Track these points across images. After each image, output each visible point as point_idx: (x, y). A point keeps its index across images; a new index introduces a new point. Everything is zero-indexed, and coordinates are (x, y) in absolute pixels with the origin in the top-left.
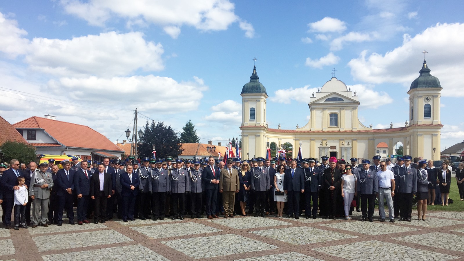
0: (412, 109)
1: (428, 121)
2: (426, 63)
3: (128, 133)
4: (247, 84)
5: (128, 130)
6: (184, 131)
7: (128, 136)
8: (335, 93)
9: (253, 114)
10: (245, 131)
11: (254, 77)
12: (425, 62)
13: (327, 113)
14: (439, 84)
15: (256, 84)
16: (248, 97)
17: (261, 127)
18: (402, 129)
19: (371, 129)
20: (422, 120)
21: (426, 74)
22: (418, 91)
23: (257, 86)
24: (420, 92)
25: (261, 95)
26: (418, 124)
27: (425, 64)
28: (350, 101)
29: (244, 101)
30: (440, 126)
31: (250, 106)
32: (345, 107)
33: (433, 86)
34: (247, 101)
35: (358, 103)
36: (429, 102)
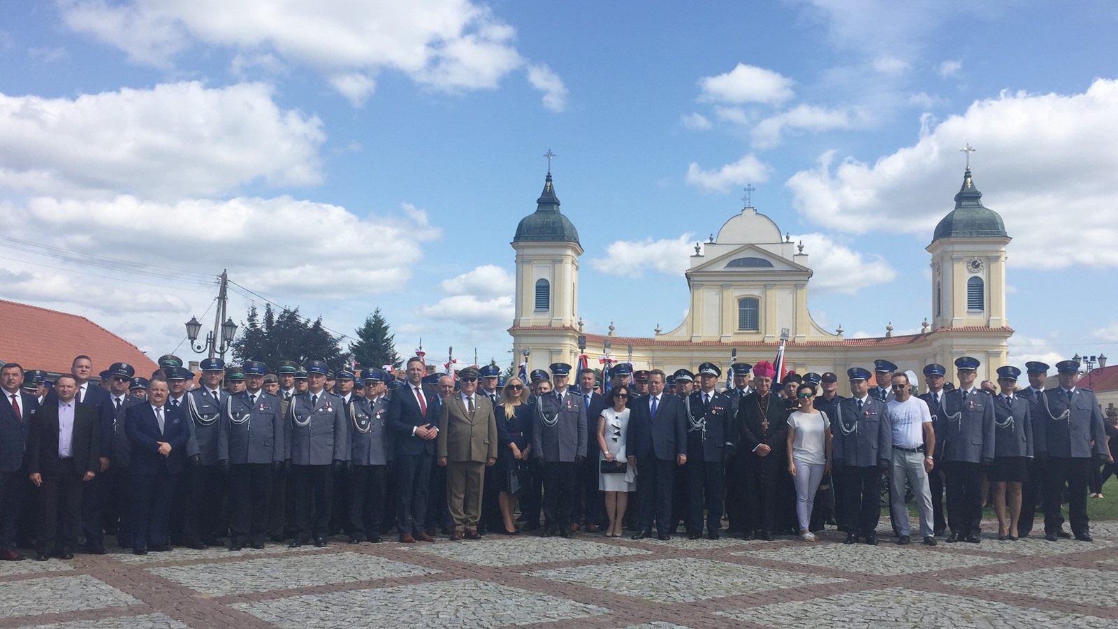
0: (939, 290)
1: (977, 320)
2: (970, 176)
3: (192, 329)
4: (530, 217)
5: (194, 319)
6: (361, 340)
7: (192, 336)
8: (751, 247)
9: (544, 296)
10: (524, 340)
11: (548, 201)
12: (968, 175)
13: (733, 296)
14: (1003, 227)
15: (552, 218)
16: (532, 251)
17: (565, 329)
18: (915, 339)
19: (841, 339)
20: (962, 317)
21: (970, 203)
22: (953, 243)
23: (554, 223)
24: (957, 248)
25: (565, 247)
26: (955, 326)
27: (969, 180)
28: (785, 268)
29: (521, 261)
30: (1006, 332)
31: (537, 273)
32: (776, 283)
33: (987, 233)
34: (529, 262)
35: (808, 273)
36: (978, 272)
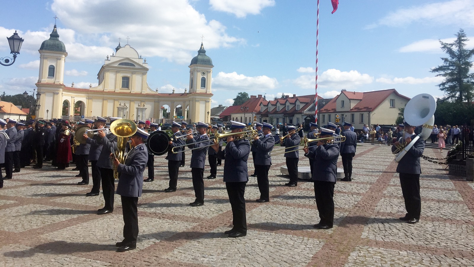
0: (192, 80)
1: (204, 90)
2: (203, 45)
8: (128, 59)
9: (52, 71)
10: (42, 88)
11: (54, 35)
13: (120, 76)
14: (212, 62)
15: (56, 42)
16: (47, 54)
17: (61, 85)
18: (182, 95)
19: (157, 93)
20: (199, 89)
21: (203, 54)
22: (197, 66)
23: (58, 44)
24: (199, 67)
25: (62, 54)
26: (197, 92)
28: (140, 67)
29: (42, 58)
30: (211, 95)
31: (48, 64)
32: (136, 72)
33: (207, 64)
34: (46, 58)
35: (147, 70)
36: (204, 76)
